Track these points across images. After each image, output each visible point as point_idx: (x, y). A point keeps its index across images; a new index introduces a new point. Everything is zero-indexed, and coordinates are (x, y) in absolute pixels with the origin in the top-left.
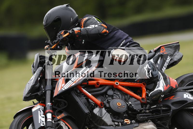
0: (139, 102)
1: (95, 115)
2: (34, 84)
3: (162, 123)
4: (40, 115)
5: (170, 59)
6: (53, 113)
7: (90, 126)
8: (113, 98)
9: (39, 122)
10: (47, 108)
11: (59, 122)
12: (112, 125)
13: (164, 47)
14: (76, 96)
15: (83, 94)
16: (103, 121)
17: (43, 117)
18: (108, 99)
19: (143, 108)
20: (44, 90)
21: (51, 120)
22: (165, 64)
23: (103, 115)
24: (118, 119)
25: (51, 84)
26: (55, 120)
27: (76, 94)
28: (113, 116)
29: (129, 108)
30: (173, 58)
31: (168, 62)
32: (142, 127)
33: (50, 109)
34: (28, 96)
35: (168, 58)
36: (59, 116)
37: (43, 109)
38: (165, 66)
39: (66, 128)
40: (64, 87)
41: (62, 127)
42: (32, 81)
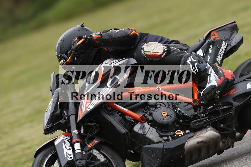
0: (191, 106)
1: (137, 134)
2: (53, 110)
3: (227, 126)
4: (66, 147)
5: (227, 44)
6: (82, 142)
7: (134, 149)
8: (156, 108)
9: (66, 156)
10: (73, 137)
11: (91, 151)
12: (161, 142)
13: (215, 31)
14: (108, 115)
15: (115, 111)
16: (147, 138)
17: (70, 149)
18: (150, 110)
19: (197, 112)
20: (66, 116)
21: (80, 151)
22: (220, 51)
23: (147, 132)
24: (167, 132)
25: (74, 107)
26: (86, 150)
27: (107, 112)
28: (160, 131)
29: (179, 116)
30: (230, 42)
31: (224, 50)
32: (199, 136)
33: (76, 137)
34: (48, 127)
35: (223, 45)
36: (91, 144)
37: (68, 139)
38: (220, 55)
39: (101, 157)
40: (88, 107)
41: (96, 157)
42: (51, 107)
